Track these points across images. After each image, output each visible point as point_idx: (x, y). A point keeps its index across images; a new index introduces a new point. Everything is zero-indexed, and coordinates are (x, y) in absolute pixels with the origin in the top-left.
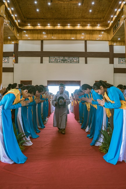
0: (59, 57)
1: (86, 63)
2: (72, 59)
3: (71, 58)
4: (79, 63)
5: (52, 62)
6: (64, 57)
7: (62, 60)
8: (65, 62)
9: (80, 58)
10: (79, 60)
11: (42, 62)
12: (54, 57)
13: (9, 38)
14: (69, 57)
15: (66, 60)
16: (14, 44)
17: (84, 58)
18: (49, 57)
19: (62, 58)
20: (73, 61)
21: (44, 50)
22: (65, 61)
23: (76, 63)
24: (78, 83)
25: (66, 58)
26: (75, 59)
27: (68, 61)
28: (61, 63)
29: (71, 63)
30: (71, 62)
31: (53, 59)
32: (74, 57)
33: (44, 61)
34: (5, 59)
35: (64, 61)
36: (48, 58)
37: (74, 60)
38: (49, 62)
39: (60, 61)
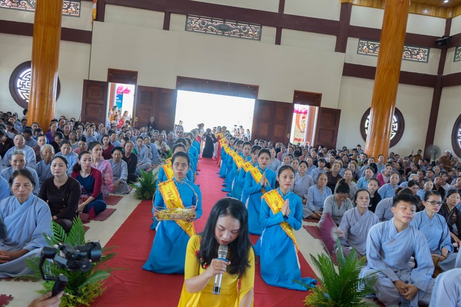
0: (212, 19)
1: (278, 42)
2: (244, 29)
3: (241, 26)
4: (260, 40)
5: (193, 31)
6: (224, 21)
7: (219, 28)
8: (226, 32)
9: (264, 28)
10: (260, 33)
11: (166, 26)
12: (200, 18)
14: (237, 23)
15: (229, 29)
17: (274, 30)
18: (187, 16)
19: (219, 23)
20: (245, 33)
22: (226, 30)
23: (253, 39)
24: (251, 90)
25: (229, 24)
26: (252, 29)
27: (234, 33)
28: (217, 34)
29: (240, 38)
30: (240, 35)
31: (196, 21)
32: (249, 24)
33: (171, 26)
34: (69, 7)
35: (223, 30)
36: (185, 17)
37: (248, 31)
38: (186, 30)
39: (212, 31)
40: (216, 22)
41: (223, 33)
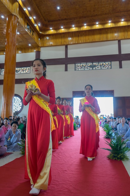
0: (86, 63)
1: (121, 67)
2: (103, 64)
3: (101, 64)
4: (111, 68)
5: (78, 70)
6: (93, 63)
7: (90, 66)
8: (94, 68)
9: (112, 62)
10: (111, 65)
11: (66, 70)
12: (81, 64)
13: (30, 45)
14: (99, 63)
15: (95, 66)
16: (36, 52)
17: (118, 63)
18: (75, 64)
19: (90, 64)
21: (69, 56)
22: (94, 67)
23: (108, 69)
24: (110, 93)
26: (106, 64)
27: (98, 67)
28: (90, 70)
29: (101, 69)
31: (79, 66)
32: (105, 62)
33: (68, 69)
34: (26, 70)
38: (75, 70)
39: (87, 68)
40: (89, 64)
41: (93, 69)
